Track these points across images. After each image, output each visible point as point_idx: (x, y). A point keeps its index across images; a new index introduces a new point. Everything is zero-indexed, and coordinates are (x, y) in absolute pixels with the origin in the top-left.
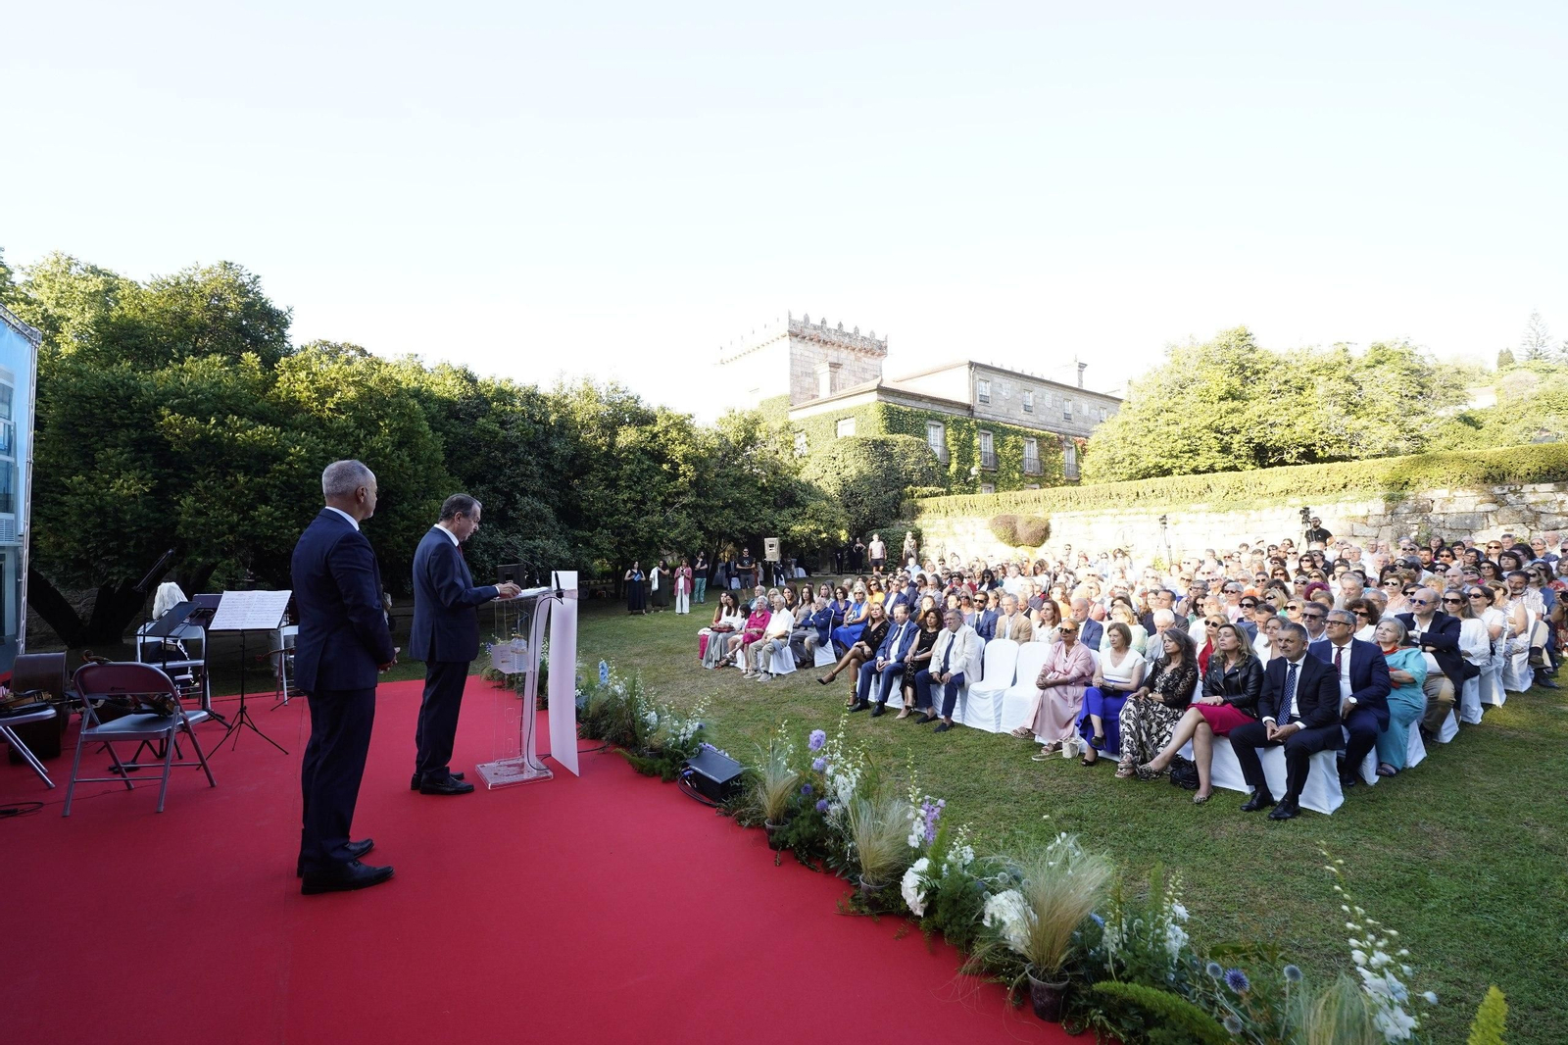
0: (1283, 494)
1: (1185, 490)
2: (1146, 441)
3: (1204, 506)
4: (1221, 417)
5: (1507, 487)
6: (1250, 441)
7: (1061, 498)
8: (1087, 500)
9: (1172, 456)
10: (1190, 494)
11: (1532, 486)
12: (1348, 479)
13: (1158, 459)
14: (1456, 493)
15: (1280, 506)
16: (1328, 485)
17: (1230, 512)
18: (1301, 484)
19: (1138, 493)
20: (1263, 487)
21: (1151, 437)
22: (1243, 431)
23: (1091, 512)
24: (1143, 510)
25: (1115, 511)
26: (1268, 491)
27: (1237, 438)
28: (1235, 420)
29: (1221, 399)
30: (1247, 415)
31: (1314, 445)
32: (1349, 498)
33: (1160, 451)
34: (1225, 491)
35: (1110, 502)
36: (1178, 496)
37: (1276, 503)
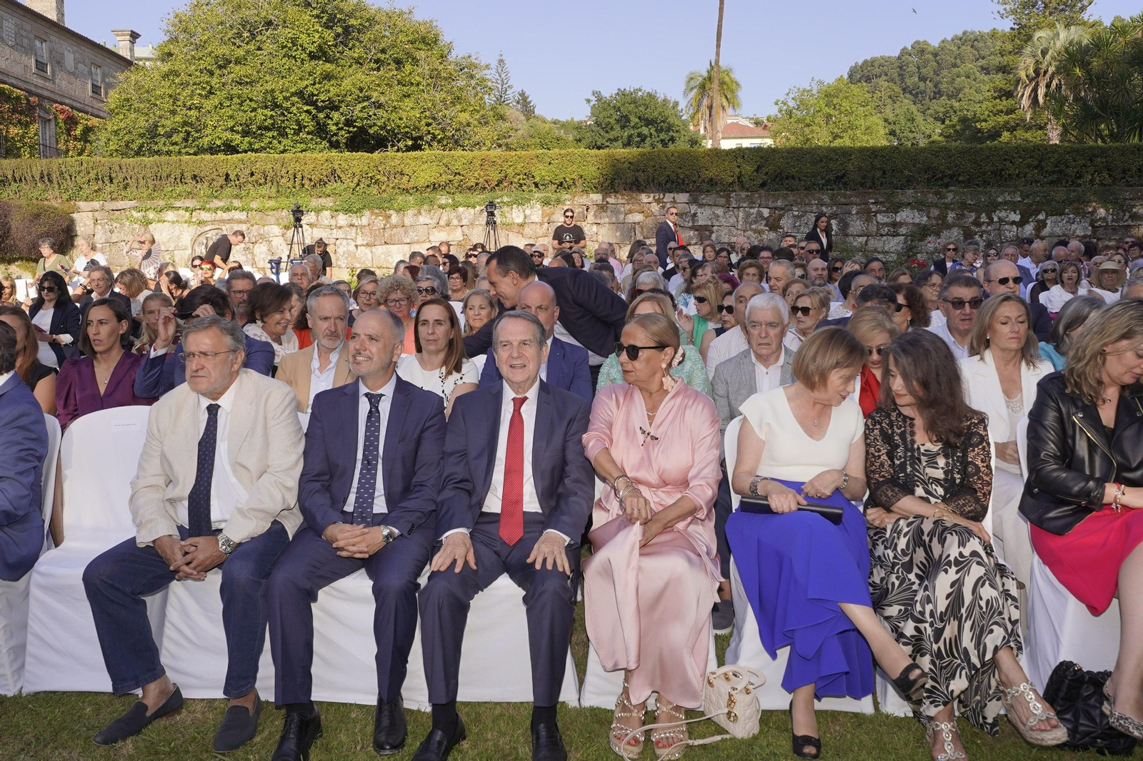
0: (428, 190)
1: (299, 176)
2: (209, 104)
3: (328, 202)
4: (314, 84)
5: (652, 195)
6: (349, 123)
7: (92, 175)
8: (142, 182)
9: (246, 133)
10: (306, 182)
11: (672, 195)
12: (503, 175)
13: (228, 135)
14: (608, 199)
15: (426, 207)
16: (481, 180)
17: (367, 213)
18: (451, 177)
19: (227, 175)
20: (405, 178)
21: (215, 101)
22: (343, 108)
23: (149, 204)
24: (237, 203)
25: (189, 203)
26: (411, 184)
27: (335, 115)
28: (331, 91)
29: (312, 56)
30: (347, 84)
31: (421, 138)
32: (506, 199)
33: (231, 123)
34: (356, 180)
35: (180, 188)
36: (290, 184)
37: (422, 203)
